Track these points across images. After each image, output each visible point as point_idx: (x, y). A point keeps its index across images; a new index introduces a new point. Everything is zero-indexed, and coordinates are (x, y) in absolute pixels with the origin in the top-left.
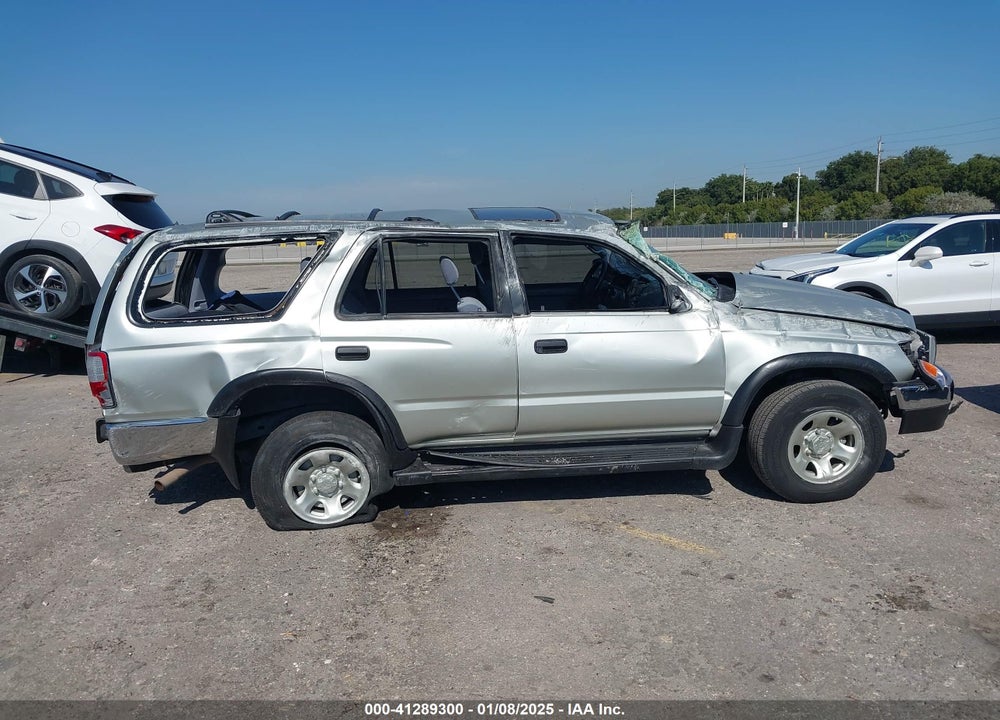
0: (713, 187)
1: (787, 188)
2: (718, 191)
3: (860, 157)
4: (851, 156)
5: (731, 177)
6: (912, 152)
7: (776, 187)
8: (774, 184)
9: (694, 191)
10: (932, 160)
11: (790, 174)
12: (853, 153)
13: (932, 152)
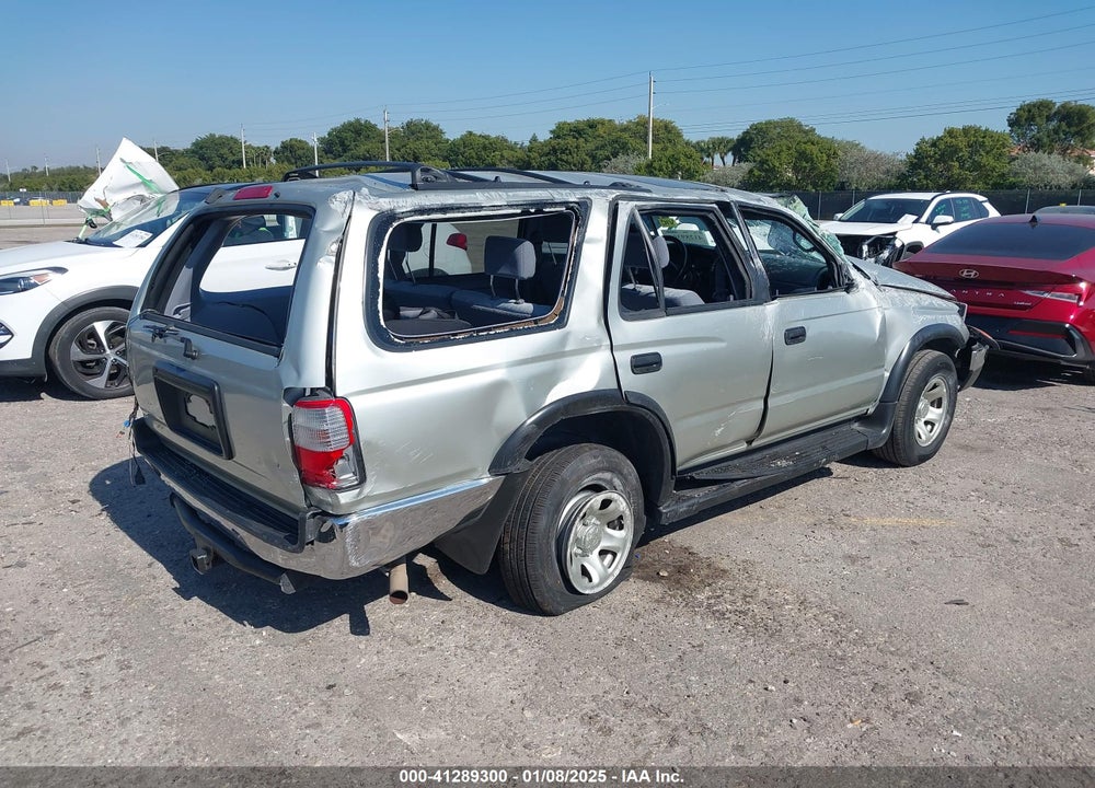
0: (201, 148)
1: (288, 153)
2: (208, 153)
3: (361, 124)
4: (350, 124)
5: (221, 137)
6: (409, 124)
7: (275, 152)
8: (273, 149)
9: (176, 151)
10: (429, 134)
11: (288, 139)
12: (352, 120)
13: (428, 126)
